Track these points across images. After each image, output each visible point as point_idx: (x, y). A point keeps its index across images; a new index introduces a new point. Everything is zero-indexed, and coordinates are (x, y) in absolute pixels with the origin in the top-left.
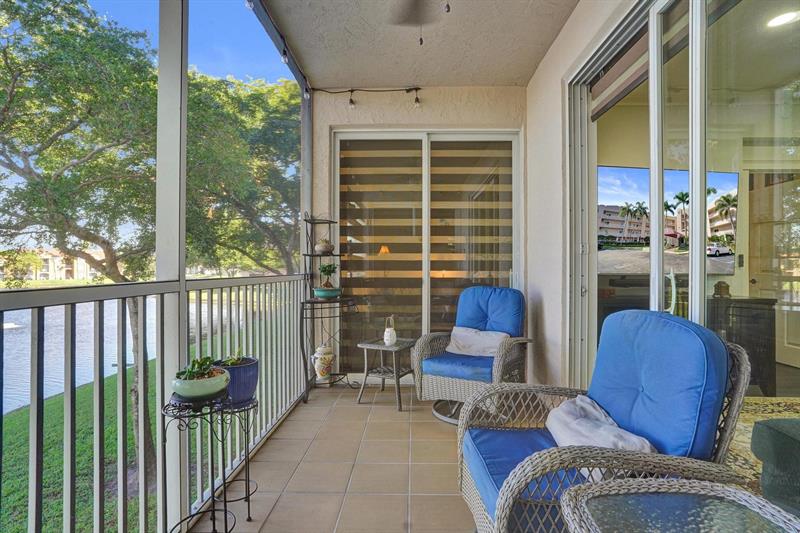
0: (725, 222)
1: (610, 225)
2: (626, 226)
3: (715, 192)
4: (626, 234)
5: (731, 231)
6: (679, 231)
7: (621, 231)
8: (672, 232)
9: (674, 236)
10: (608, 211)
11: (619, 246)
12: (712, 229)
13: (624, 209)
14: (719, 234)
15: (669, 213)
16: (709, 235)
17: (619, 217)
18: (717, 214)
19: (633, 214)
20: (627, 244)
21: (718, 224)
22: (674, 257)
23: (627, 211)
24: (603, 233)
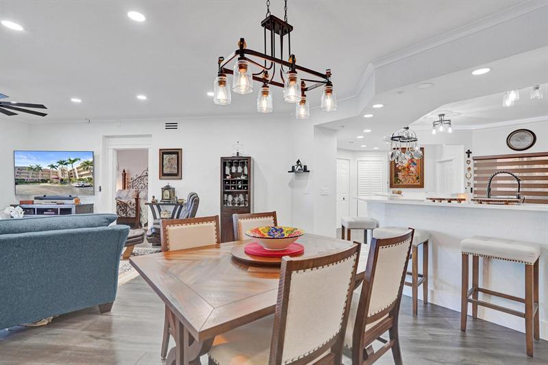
0: (87, 172)
1: (22, 174)
2: (30, 175)
3: (79, 160)
4: (30, 178)
5: (91, 176)
6: (60, 176)
7: (28, 177)
8: (56, 177)
9: (58, 178)
10: (20, 169)
11: (26, 183)
12: (79, 176)
13: (29, 168)
14: (83, 177)
15: (54, 169)
16: (78, 178)
17: (26, 171)
18: (82, 169)
19: (34, 170)
20: (31, 182)
21: (82, 173)
22: (59, 188)
23: (31, 168)
24: (18, 178)
